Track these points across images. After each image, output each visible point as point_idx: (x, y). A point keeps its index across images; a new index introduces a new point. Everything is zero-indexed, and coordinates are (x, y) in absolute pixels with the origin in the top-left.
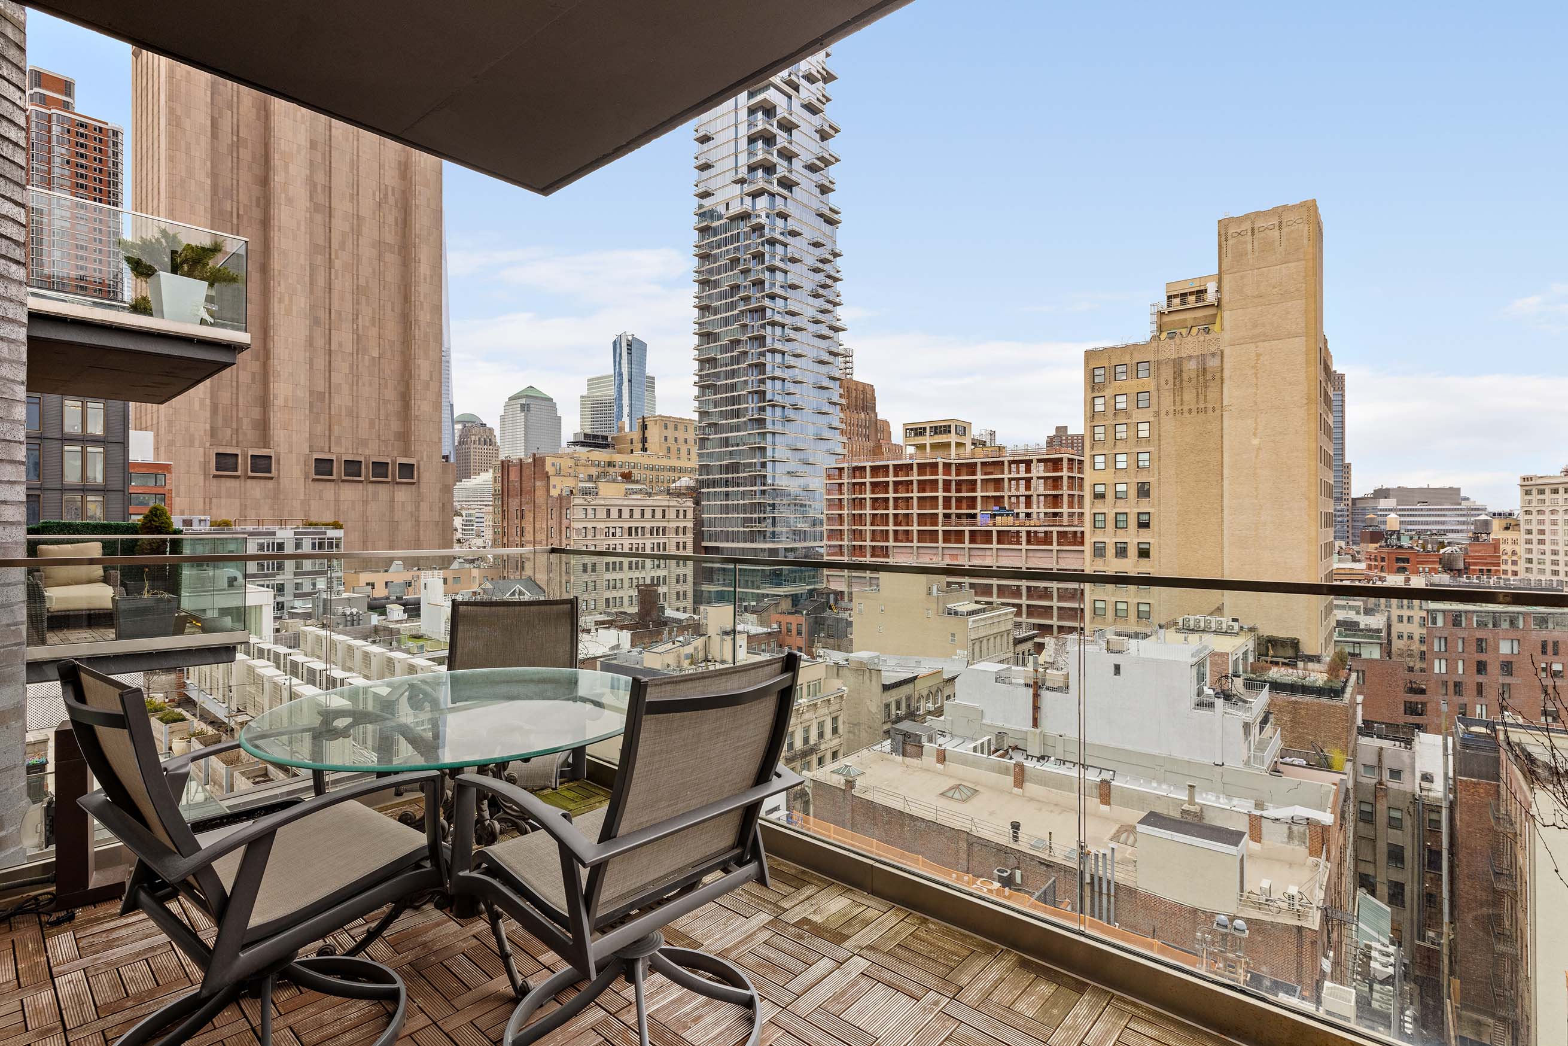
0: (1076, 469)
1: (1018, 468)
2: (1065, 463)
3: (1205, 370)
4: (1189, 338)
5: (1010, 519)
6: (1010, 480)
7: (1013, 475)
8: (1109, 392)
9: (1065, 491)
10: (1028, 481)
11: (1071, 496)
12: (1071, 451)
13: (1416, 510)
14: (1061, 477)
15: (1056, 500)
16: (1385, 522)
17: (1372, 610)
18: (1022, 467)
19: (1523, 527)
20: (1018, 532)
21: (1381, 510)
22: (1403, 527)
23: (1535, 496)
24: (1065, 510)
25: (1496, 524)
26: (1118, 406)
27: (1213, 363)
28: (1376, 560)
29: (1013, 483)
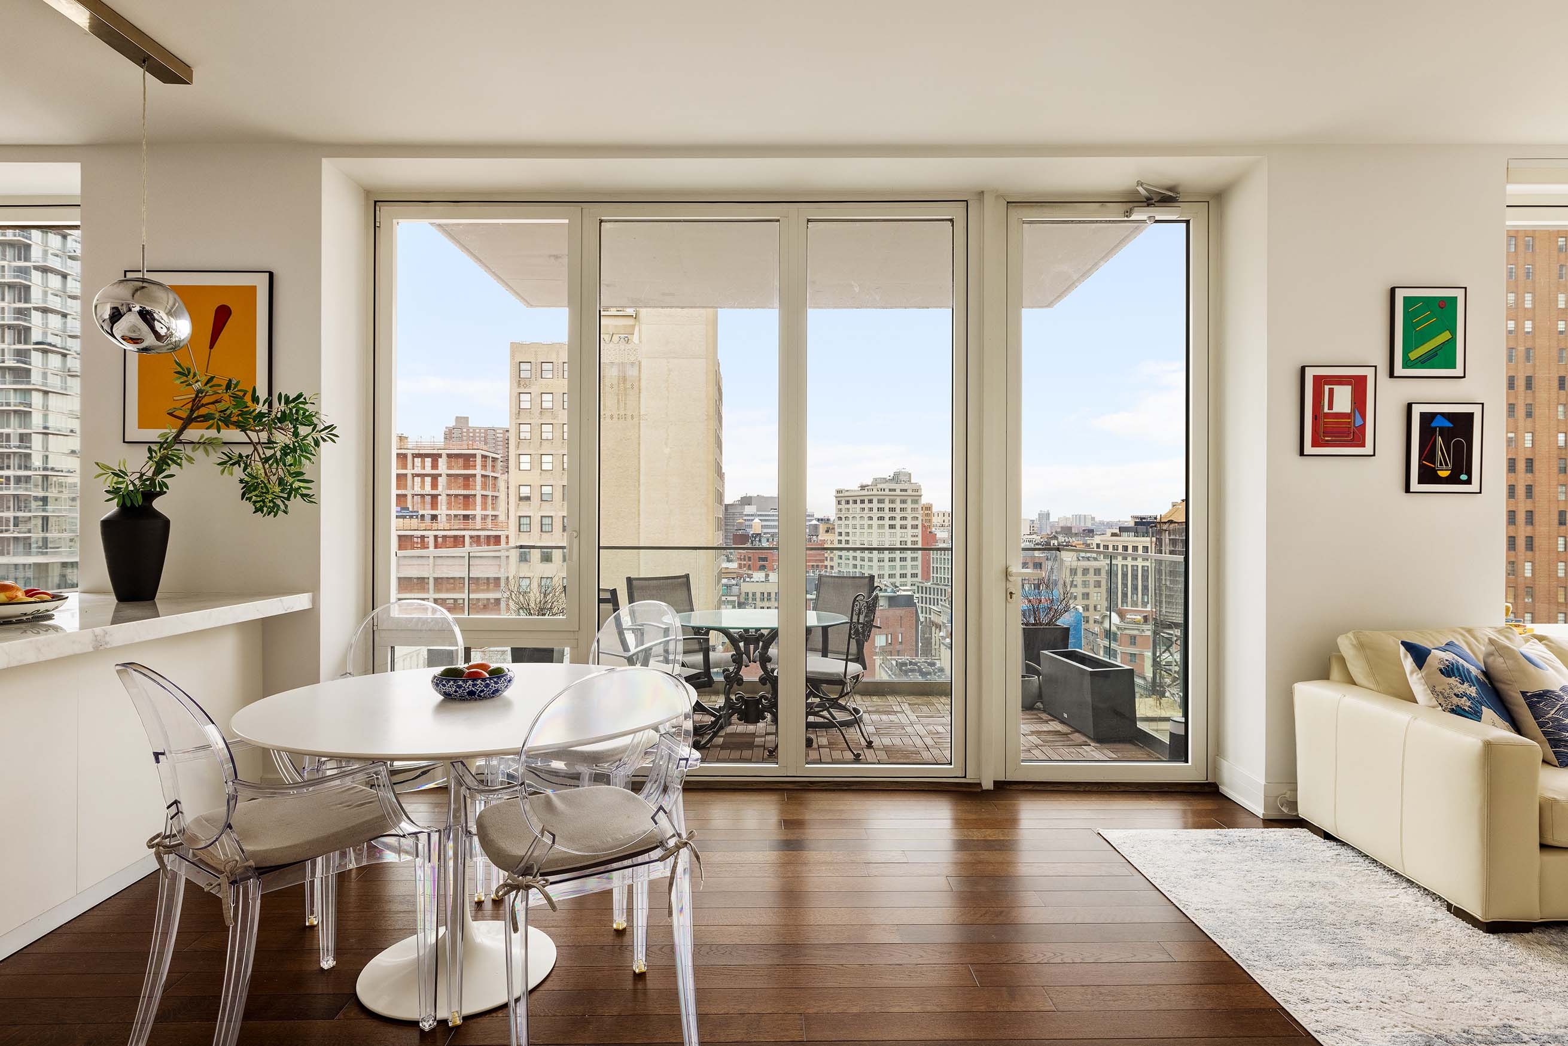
0: (489, 468)
1: (423, 462)
2: (479, 459)
3: (625, 379)
4: (611, 345)
5: (414, 521)
6: (414, 476)
7: (418, 471)
8: (535, 389)
9: (478, 491)
10: (435, 478)
11: (484, 497)
12: (485, 447)
13: (769, 515)
14: (475, 475)
15: (467, 500)
16: (750, 526)
17: (744, 603)
18: (428, 461)
19: (837, 530)
20: (423, 537)
21: (746, 515)
22: (765, 531)
23: (844, 506)
24: (478, 512)
25: (822, 527)
26: (545, 405)
27: (632, 372)
28: (745, 560)
29: (418, 480)
